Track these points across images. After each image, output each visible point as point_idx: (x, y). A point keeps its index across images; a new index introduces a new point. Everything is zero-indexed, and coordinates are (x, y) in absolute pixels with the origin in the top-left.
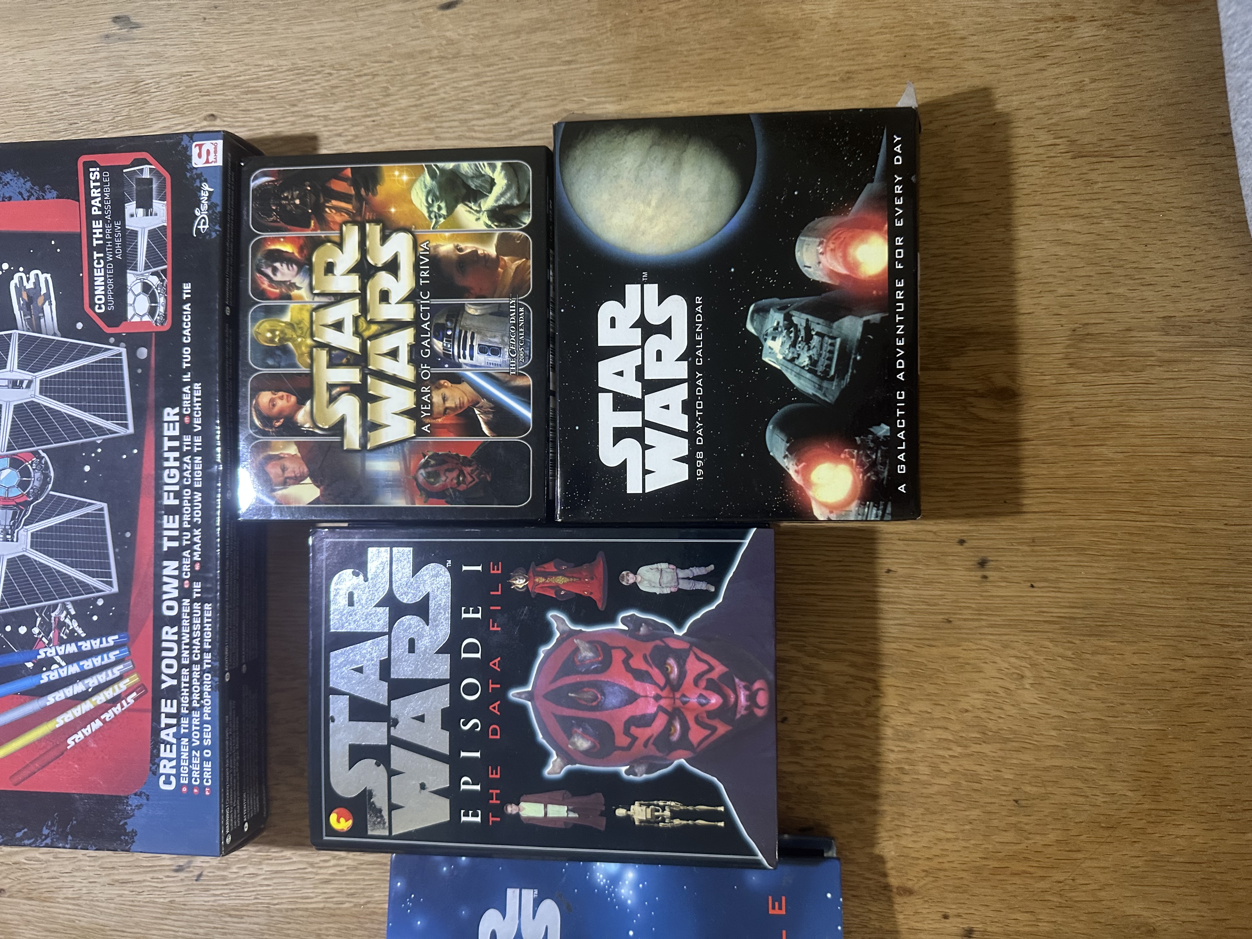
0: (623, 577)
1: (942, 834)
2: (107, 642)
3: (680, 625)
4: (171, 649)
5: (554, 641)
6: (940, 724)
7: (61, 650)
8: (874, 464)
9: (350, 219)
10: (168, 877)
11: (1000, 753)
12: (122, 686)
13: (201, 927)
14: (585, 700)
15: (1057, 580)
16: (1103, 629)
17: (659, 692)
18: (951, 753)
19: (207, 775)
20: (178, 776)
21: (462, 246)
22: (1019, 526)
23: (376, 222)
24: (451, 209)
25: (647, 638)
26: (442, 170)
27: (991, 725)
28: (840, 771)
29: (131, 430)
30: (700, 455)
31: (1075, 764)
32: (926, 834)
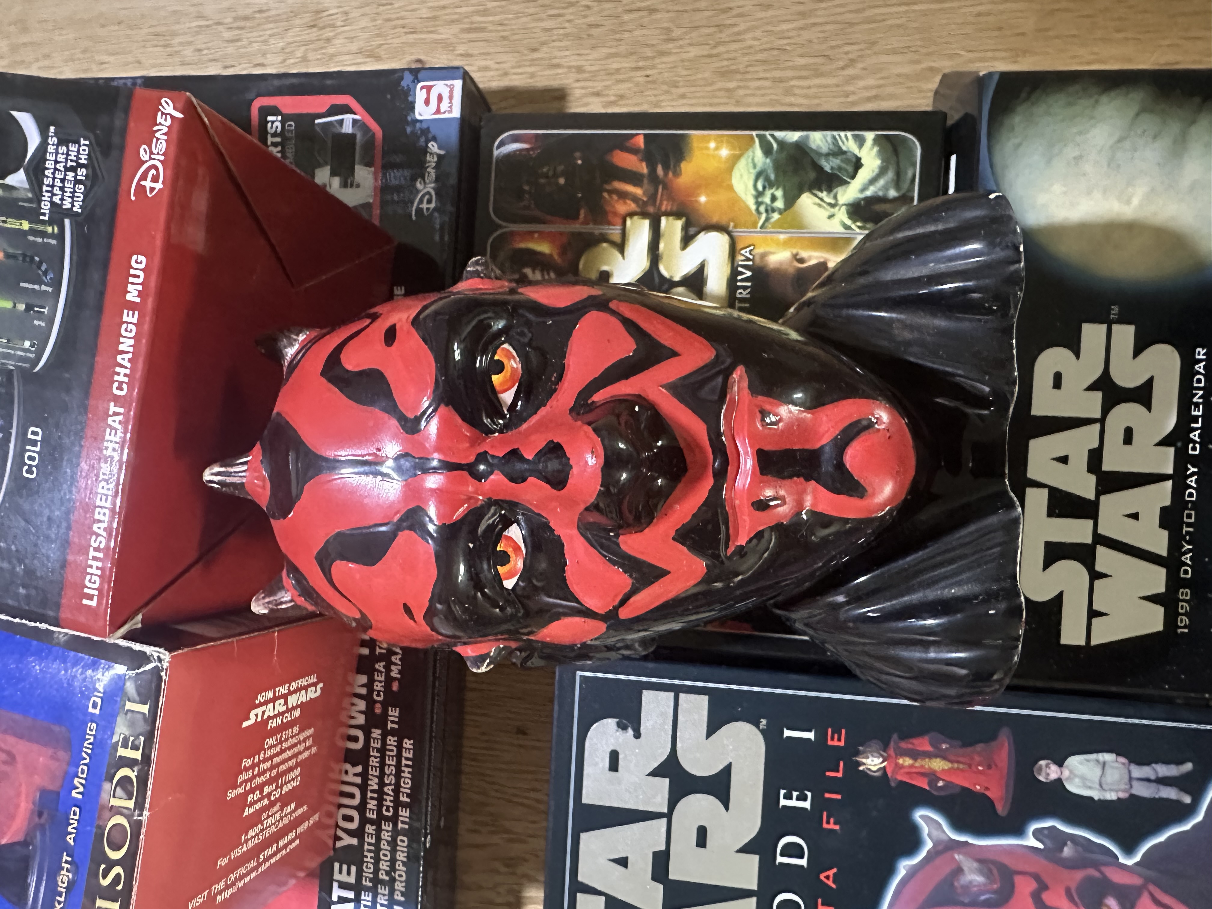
0: (1040, 769)
3: (1129, 849)
5: (923, 853)
9: (638, 210)
21: (804, 254)
23: (678, 215)
24: (791, 201)
25: (1074, 864)
26: (782, 144)
30: (1185, 594)
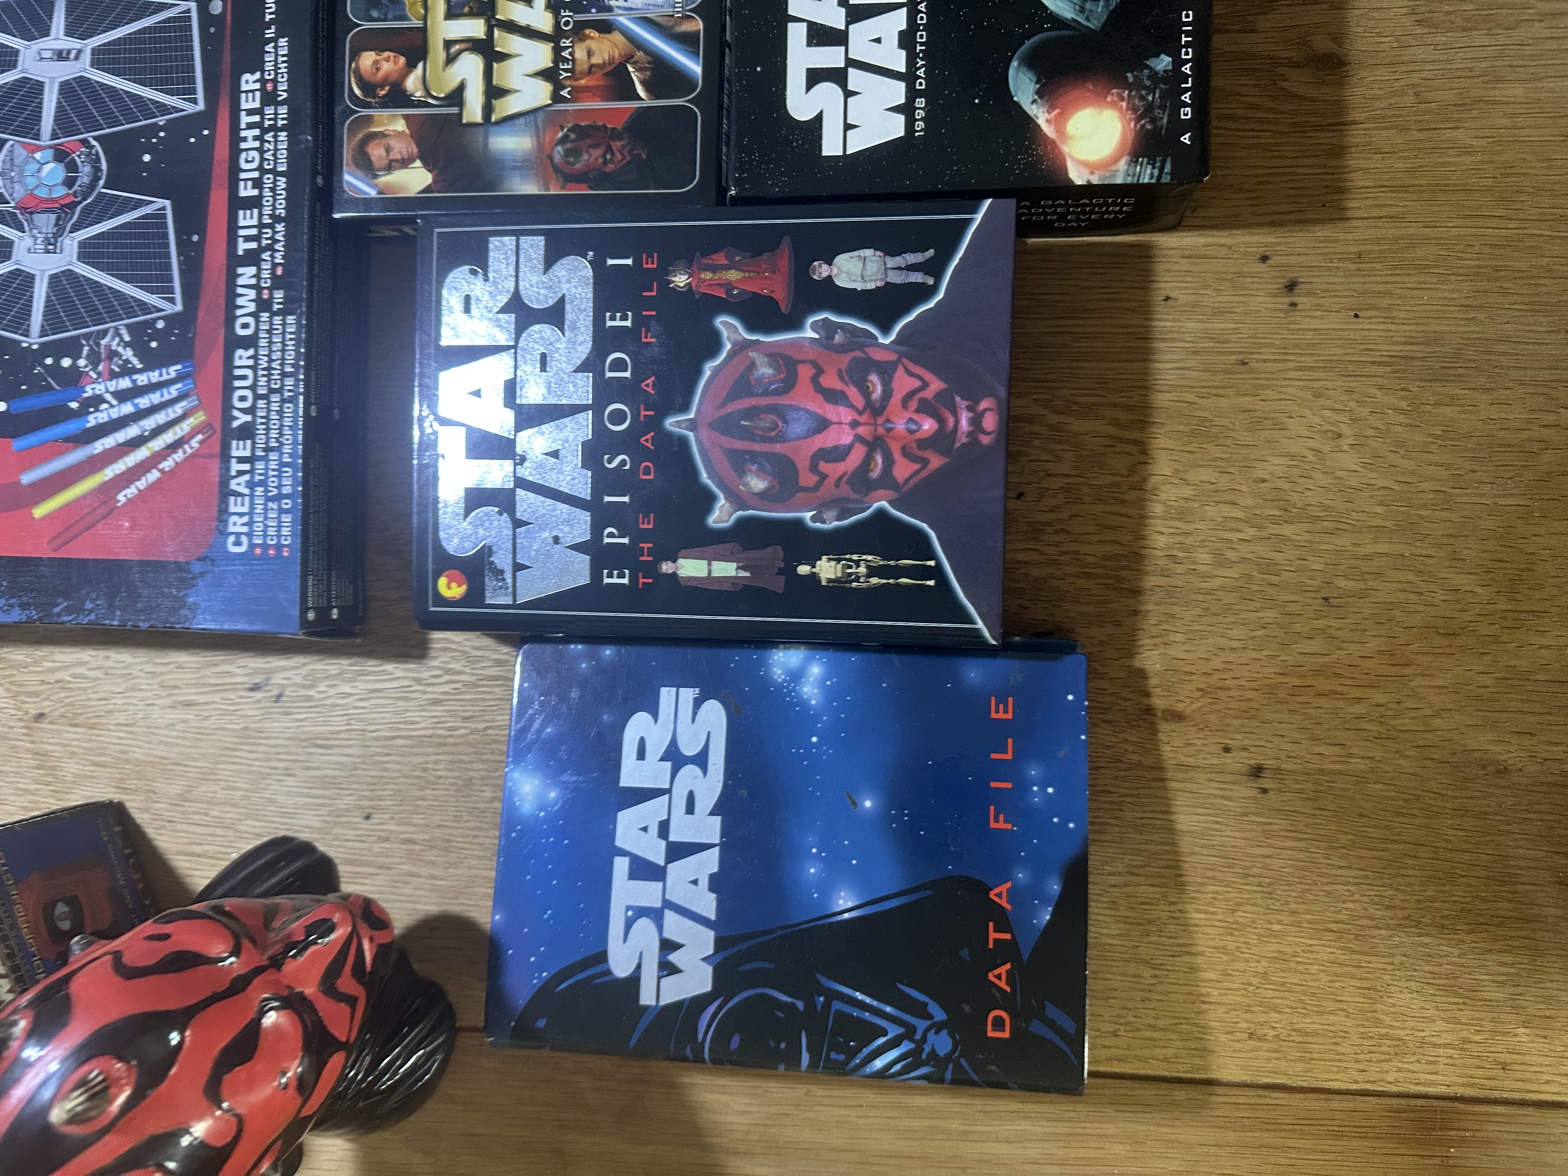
0: (814, 269)
1: (1224, 642)
2: (168, 374)
3: (886, 329)
4: (244, 378)
5: (723, 355)
6: (1228, 497)
7: (112, 385)
8: (1149, 108)
10: (241, 697)
11: (1307, 536)
12: (185, 427)
13: (281, 760)
14: (761, 429)
15: (1390, 308)
16: (1451, 372)
17: (857, 417)
18: (1241, 536)
19: (285, 531)
20: (250, 535)
22: (1342, 236)
25: (843, 349)
27: (1295, 498)
28: (1091, 559)
29: (201, 106)
30: (920, 102)
31: (1407, 550)
32: (1203, 641)
